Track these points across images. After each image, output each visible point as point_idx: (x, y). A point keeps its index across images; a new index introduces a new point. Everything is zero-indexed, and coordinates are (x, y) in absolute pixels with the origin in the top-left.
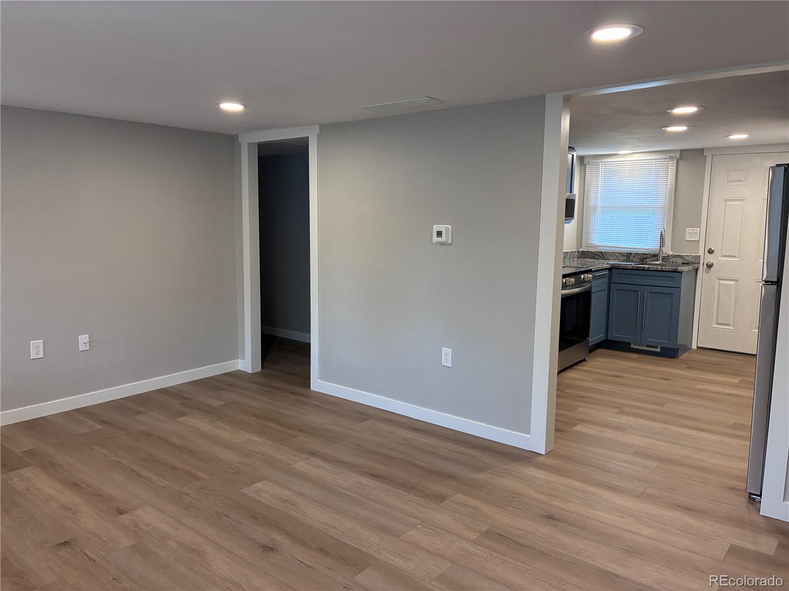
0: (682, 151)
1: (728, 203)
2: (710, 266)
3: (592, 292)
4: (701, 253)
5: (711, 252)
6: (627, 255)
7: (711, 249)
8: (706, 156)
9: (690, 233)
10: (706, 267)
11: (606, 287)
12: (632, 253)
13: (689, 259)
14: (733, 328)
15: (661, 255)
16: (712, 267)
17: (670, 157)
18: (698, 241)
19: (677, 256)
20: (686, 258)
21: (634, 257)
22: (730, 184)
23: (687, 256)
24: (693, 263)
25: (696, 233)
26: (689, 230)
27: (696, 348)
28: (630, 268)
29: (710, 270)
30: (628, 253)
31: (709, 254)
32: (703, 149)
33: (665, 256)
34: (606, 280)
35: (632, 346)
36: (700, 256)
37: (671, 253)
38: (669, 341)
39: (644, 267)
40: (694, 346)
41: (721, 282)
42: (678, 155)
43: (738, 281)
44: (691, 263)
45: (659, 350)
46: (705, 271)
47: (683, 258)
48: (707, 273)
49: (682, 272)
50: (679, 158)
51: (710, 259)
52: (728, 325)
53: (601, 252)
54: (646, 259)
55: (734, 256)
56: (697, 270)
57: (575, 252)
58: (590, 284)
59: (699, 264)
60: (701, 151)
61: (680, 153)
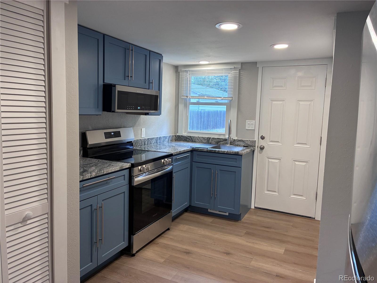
0: (242, 64)
1: (274, 102)
2: (262, 148)
3: (173, 172)
4: (256, 139)
5: (263, 138)
6: (208, 139)
7: (262, 136)
8: (258, 67)
9: (249, 124)
10: (259, 149)
11: (189, 165)
12: (210, 138)
13: (249, 143)
14: (278, 194)
15: (229, 140)
16: (264, 149)
17: (234, 67)
18: (254, 130)
19: (240, 140)
20: (246, 142)
21: (212, 140)
22: (275, 88)
23: (247, 140)
24: (251, 146)
25: (252, 124)
26: (248, 122)
27: (254, 208)
28: (206, 151)
29: (262, 151)
30: (208, 138)
31: (261, 140)
32: (256, 63)
33: (232, 141)
34: (189, 160)
35: (209, 211)
36: (255, 141)
37: (236, 138)
38: (234, 209)
39: (215, 151)
40: (253, 207)
41: (270, 160)
42: (239, 66)
43: (281, 160)
44: (249, 146)
45: (227, 214)
46: (259, 151)
47: (244, 142)
48: (260, 153)
49: (242, 155)
50: (240, 69)
51: (262, 143)
52: (275, 192)
53: (190, 136)
54: (220, 142)
55: (278, 142)
56: (254, 151)
57: (173, 136)
58: (171, 167)
59: (255, 147)
60: (255, 64)
61: (241, 65)
